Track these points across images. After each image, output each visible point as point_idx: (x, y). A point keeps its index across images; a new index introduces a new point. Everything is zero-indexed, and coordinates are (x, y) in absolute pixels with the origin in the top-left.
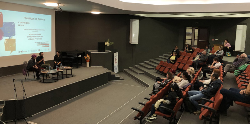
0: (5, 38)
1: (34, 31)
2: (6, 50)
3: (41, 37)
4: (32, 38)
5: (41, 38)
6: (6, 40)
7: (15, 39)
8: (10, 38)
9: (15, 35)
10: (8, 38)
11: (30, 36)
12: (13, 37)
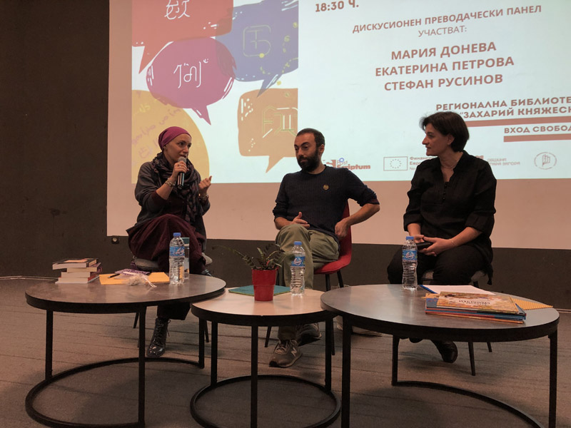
0: (238, 88)
1: (436, 25)
2: (244, 151)
3: (500, 62)
4: (416, 77)
5: (495, 71)
6: (244, 97)
7: (294, 92)
8: (264, 85)
9: (294, 66)
10: (257, 85)
11: (397, 63)
12: (286, 81)
